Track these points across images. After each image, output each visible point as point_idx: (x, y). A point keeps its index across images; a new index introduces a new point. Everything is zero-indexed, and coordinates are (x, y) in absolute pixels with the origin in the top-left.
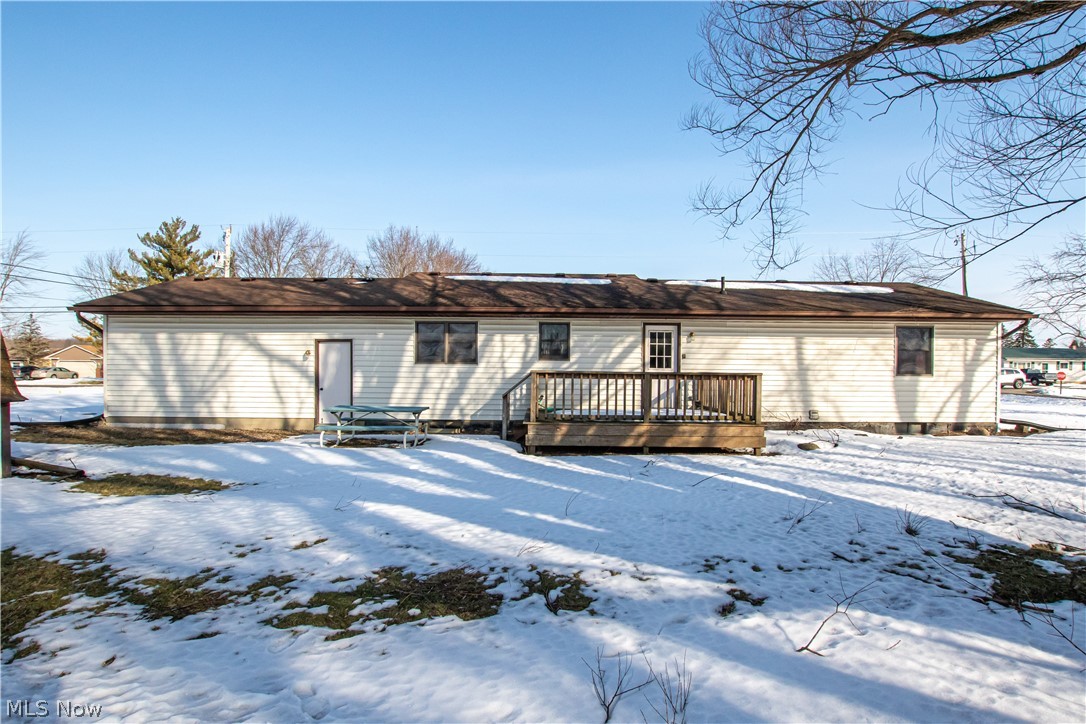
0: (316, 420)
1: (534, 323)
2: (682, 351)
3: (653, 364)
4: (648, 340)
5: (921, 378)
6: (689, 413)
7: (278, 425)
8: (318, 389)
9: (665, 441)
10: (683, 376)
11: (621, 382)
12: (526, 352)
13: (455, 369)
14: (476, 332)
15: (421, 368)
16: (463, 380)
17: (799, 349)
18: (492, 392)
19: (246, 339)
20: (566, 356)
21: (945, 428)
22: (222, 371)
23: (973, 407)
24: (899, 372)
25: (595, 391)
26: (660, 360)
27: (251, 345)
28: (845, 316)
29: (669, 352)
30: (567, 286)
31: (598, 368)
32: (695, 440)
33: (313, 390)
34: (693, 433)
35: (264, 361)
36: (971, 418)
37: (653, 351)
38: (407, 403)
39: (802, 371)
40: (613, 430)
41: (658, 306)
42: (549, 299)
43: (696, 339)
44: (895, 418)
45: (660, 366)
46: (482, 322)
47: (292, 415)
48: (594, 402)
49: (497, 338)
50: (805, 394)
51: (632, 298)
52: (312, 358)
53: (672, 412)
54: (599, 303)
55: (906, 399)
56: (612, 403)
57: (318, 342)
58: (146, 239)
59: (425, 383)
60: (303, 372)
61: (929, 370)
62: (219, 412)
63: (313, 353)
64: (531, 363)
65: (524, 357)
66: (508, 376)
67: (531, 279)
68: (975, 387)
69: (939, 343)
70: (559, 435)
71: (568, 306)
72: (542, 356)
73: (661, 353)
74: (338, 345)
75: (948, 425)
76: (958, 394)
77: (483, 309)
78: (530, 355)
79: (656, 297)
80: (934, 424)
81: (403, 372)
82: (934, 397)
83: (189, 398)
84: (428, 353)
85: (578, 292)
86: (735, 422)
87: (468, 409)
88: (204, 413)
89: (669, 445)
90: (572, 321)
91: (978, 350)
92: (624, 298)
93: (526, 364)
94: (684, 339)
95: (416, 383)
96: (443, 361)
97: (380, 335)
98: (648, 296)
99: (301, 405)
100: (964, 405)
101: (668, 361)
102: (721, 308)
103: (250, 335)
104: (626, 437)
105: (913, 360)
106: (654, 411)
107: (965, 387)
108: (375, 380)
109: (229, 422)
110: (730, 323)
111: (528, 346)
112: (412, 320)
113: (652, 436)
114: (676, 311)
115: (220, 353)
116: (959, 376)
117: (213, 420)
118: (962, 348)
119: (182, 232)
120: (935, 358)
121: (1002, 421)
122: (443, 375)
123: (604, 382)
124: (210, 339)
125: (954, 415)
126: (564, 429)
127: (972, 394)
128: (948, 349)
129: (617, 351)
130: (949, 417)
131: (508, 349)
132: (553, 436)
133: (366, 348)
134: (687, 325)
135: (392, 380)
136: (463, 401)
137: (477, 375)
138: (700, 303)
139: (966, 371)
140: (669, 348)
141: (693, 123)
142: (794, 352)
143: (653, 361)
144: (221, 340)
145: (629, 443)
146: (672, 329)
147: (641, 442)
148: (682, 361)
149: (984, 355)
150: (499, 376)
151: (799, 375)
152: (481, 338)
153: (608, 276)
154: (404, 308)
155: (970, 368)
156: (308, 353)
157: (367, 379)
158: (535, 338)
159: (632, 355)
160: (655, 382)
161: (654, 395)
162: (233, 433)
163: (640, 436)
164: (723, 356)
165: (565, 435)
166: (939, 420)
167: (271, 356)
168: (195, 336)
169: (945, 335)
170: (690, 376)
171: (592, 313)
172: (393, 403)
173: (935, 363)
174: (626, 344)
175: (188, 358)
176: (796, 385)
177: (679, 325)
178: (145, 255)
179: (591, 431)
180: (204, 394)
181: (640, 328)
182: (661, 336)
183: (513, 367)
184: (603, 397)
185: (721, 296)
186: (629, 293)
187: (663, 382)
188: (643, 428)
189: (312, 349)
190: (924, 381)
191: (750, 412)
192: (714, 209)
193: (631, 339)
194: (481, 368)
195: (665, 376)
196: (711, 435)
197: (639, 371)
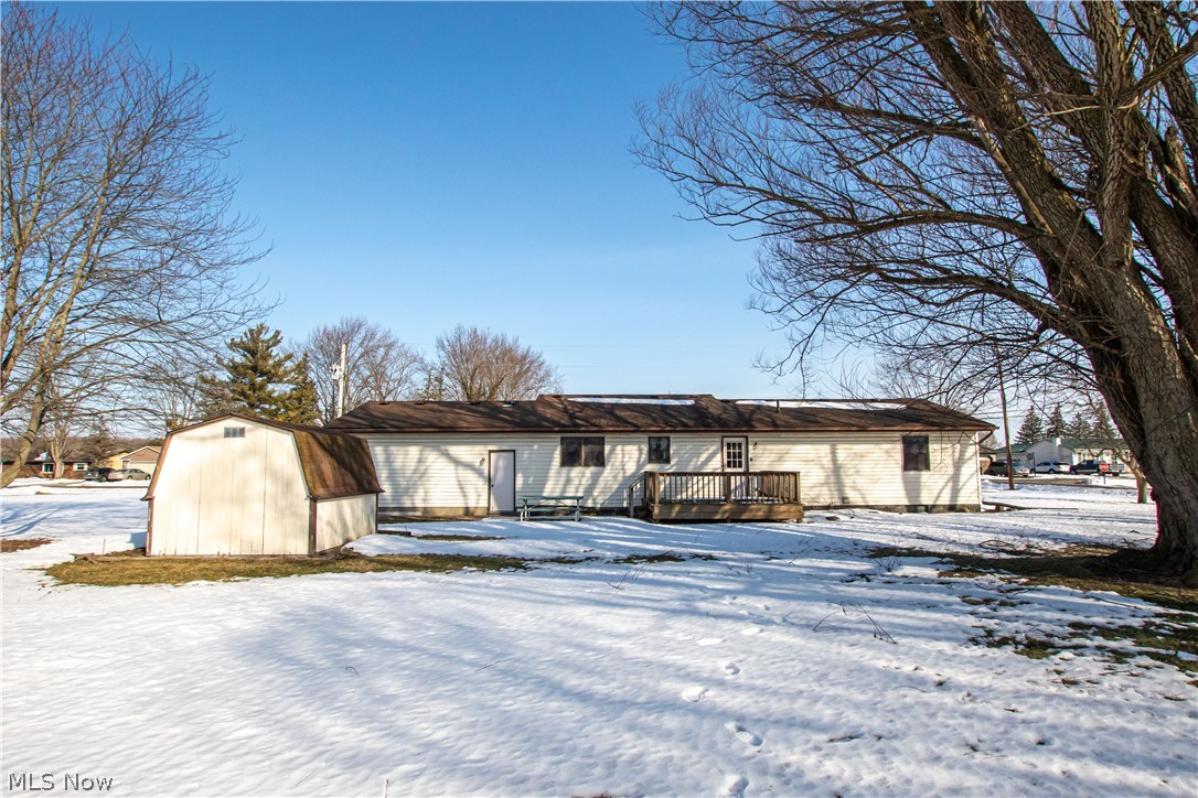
0: (488, 508)
1: (645, 437)
2: (750, 456)
3: (729, 465)
4: (725, 448)
5: (923, 473)
6: (755, 498)
7: (461, 512)
8: (490, 486)
9: (741, 515)
10: (750, 474)
11: (706, 478)
12: (640, 458)
13: (589, 471)
14: (603, 444)
15: (565, 470)
16: (595, 478)
17: (834, 453)
18: (616, 486)
19: (440, 450)
20: (668, 461)
21: (942, 508)
22: (421, 474)
23: (962, 493)
24: (906, 467)
25: (690, 485)
26: (734, 462)
27: (444, 454)
28: (863, 429)
29: (740, 457)
30: (664, 407)
31: (690, 469)
32: (760, 514)
33: (487, 487)
34: (758, 510)
35: (451, 467)
36: (961, 501)
37: (729, 457)
38: (556, 494)
39: (837, 469)
40: (708, 509)
41: (732, 424)
42: (654, 419)
43: (760, 447)
44: (905, 502)
45: (735, 466)
46: (608, 437)
47: (472, 504)
48: (690, 493)
49: (619, 448)
50: (840, 486)
51: (713, 418)
52: (486, 463)
53: (744, 498)
54: (691, 423)
55: (912, 488)
56: (701, 493)
57: (491, 452)
58: (233, 346)
59: (568, 481)
60: (479, 472)
61: (927, 468)
62: (419, 503)
63: (487, 460)
64: (644, 465)
65: (638, 462)
66: (628, 475)
67: (634, 401)
68: (963, 479)
69: (933, 447)
70: (675, 512)
71: (670, 426)
72: (650, 461)
73: (734, 457)
74: (504, 454)
75: (944, 506)
76: (950, 484)
77: (611, 429)
78: (642, 460)
79: (730, 417)
80: (934, 506)
81: (553, 473)
82: (933, 486)
83: (397, 494)
84: (570, 459)
85: (674, 413)
86: (785, 503)
87: (599, 499)
88: (408, 504)
89: (743, 517)
90: (672, 436)
91: (962, 453)
92: (708, 418)
93: (640, 466)
94: (751, 447)
95: (562, 480)
96: (580, 465)
97: (536, 447)
98: (724, 416)
99: (478, 497)
100: (955, 492)
101: (740, 462)
102: (775, 425)
103: (443, 448)
104: (716, 513)
105: (915, 459)
106: (733, 497)
107: (955, 478)
108: (531, 479)
109: (425, 510)
110: (783, 435)
111: (641, 454)
112: (559, 436)
113: (732, 512)
114: (744, 429)
115: (420, 461)
116: (951, 471)
117: (414, 509)
118: (950, 450)
119: (265, 337)
120: (931, 458)
121: (984, 503)
122: (581, 475)
123: (695, 478)
124: (414, 451)
125: (948, 499)
126: (677, 508)
127: (961, 484)
128: (940, 452)
129: (704, 457)
130: (945, 500)
131: (627, 456)
132: (670, 513)
133: (525, 456)
134: (752, 438)
135: (545, 479)
136: (595, 494)
137: (604, 475)
138: (761, 421)
139: (954, 467)
140: (740, 454)
141: (752, 306)
142: (830, 455)
143: (729, 463)
144: (421, 451)
145: (718, 517)
146: (742, 440)
147: (726, 515)
148: (750, 463)
149: (967, 455)
150: (621, 475)
151: (834, 472)
152: (607, 448)
153: (691, 397)
154: (556, 429)
155: (958, 465)
156: (483, 460)
157: (526, 478)
158: (645, 448)
159: (715, 459)
160: (733, 478)
161: (733, 487)
162: (428, 517)
163: (725, 512)
164: (780, 459)
165: (678, 512)
166: (938, 503)
167: (457, 462)
168: (402, 448)
169: (935, 441)
170: (755, 474)
171: (686, 429)
172: (545, 494)
173: (931, 462)
174: (710, 452)
175: (398, 464)
176: (832, 479)
177: (747, 437)
178: (232, 361)
179: (694, 509)
180: (409, 490)
181: (719, 440)
182: (734, 445)
183: (631, 468)
184: (695, 489)
185: (777, 415)
186: (710, 413)
187: (738, 477)
188: (727, 507)
189: (486, 457)
190: (925, 475)
191: (792, 496)
192: (767, 368)
193: (714, 448)
194: (608, 470)
195: (739, 474)
196: (770, 511)
197: (719, 471)
